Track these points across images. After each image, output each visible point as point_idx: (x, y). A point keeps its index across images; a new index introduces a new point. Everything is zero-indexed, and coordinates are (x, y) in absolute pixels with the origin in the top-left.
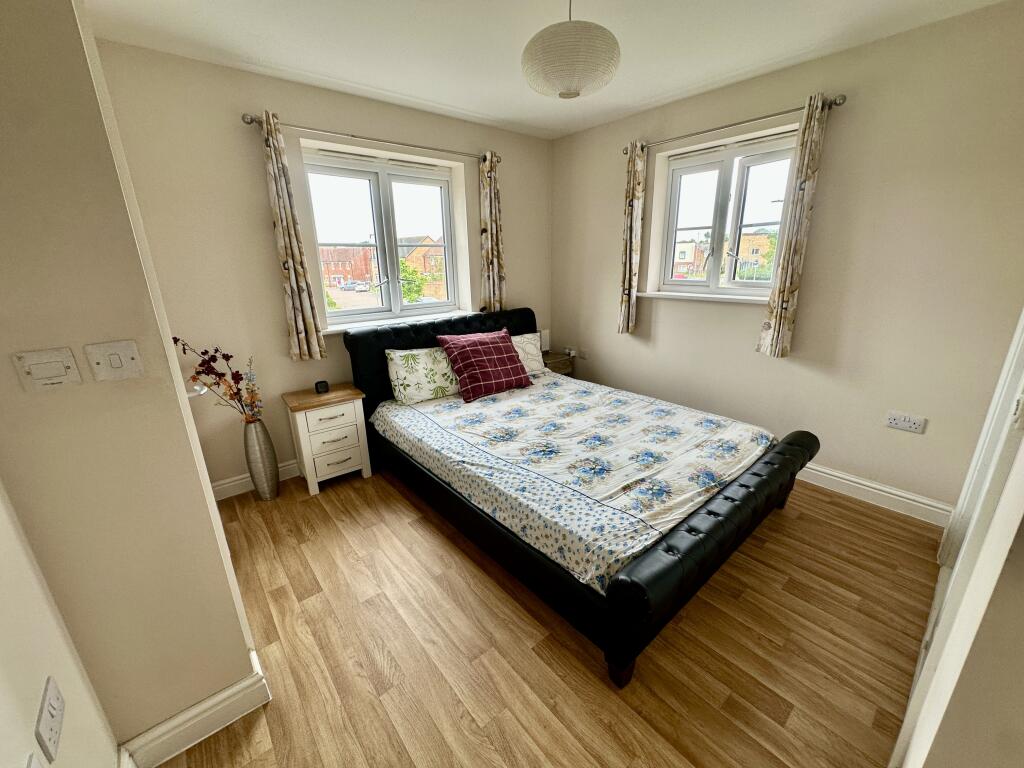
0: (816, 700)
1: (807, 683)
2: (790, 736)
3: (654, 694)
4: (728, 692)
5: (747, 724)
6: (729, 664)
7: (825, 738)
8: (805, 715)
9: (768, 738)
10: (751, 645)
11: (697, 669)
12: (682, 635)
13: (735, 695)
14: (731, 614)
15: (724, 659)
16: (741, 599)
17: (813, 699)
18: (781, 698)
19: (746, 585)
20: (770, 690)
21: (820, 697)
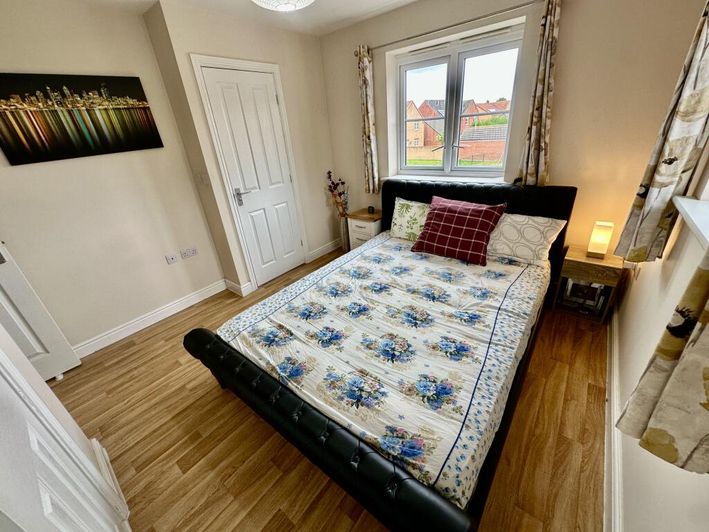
0: (181, 493)
1: (194, 490)
2: (170, 464)
3: (214, 399)
4: (204, 436)
5: (185, 442)
6: (221, 440)
7: (161, 486)
8: (177, 479)
9: (175, 451)
10: (231, 459)
11: (222, 422)
12: (246, 416)
13: (201, 440)
14: (258, 452)
15: (225, 438)
16: (271, 463)
17: (183, 490)
18: (191, 467)
19: (286, 472)
20: (197, 462)
21: (183, 496)
